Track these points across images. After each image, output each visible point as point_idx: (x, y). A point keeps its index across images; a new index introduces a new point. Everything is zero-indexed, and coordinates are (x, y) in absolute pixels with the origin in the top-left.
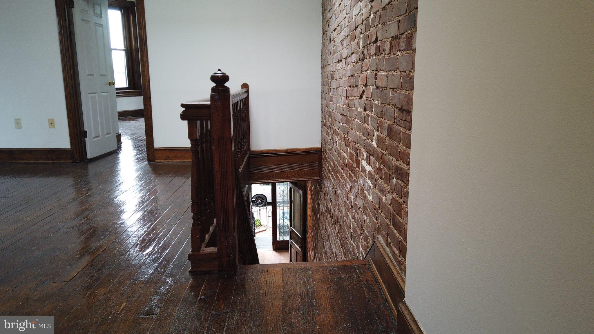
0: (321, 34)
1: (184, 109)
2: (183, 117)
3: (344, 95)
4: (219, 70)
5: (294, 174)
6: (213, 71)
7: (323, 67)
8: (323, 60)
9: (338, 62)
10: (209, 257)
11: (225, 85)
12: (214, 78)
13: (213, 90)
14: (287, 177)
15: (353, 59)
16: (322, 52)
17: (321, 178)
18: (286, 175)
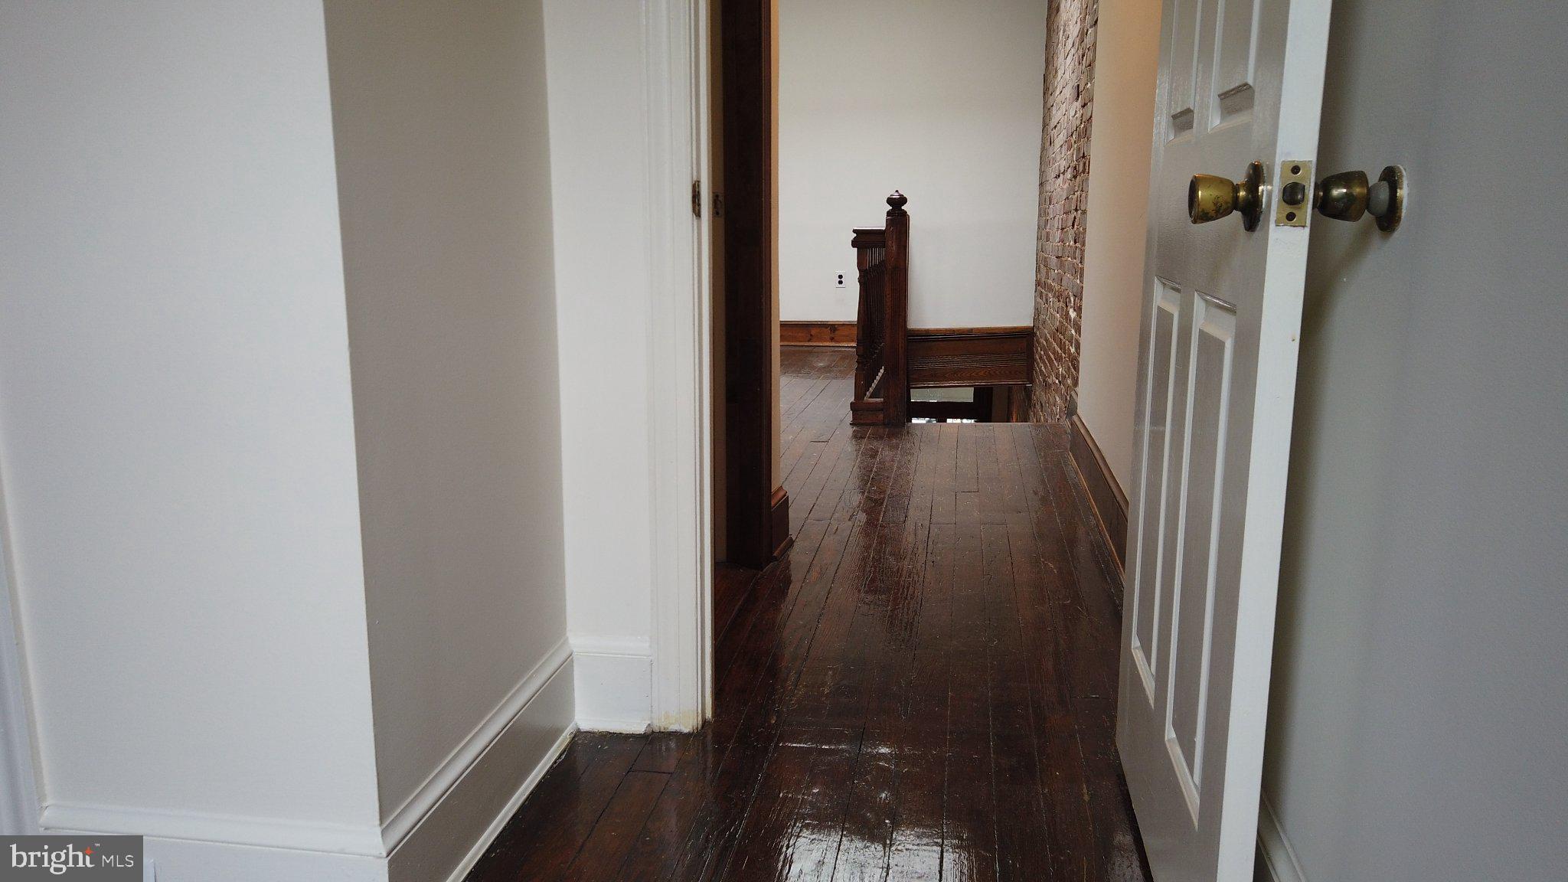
0: (1042, 128)
1: (855, 235)
2: (854, 244)
3: (1060, 227)
4: (897, 191)
5: (982, 374)
6: (890, 192)
7: (1041, 184)
8: (1042, 173)
9: (1056, 177)
10: (873, 409)
11: (903, 208)
12: (890, 201)
13: (889, 214)
14: (970, 378)
15: (1069, 175)
16: (1041, 158)
17: (1032, 381)
18: (968, 375)
